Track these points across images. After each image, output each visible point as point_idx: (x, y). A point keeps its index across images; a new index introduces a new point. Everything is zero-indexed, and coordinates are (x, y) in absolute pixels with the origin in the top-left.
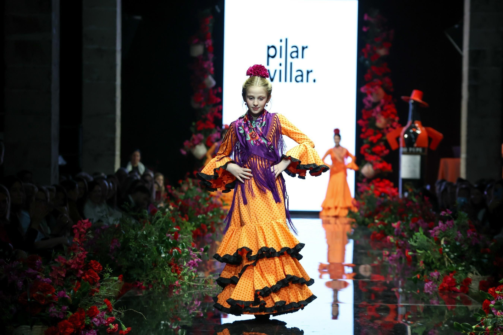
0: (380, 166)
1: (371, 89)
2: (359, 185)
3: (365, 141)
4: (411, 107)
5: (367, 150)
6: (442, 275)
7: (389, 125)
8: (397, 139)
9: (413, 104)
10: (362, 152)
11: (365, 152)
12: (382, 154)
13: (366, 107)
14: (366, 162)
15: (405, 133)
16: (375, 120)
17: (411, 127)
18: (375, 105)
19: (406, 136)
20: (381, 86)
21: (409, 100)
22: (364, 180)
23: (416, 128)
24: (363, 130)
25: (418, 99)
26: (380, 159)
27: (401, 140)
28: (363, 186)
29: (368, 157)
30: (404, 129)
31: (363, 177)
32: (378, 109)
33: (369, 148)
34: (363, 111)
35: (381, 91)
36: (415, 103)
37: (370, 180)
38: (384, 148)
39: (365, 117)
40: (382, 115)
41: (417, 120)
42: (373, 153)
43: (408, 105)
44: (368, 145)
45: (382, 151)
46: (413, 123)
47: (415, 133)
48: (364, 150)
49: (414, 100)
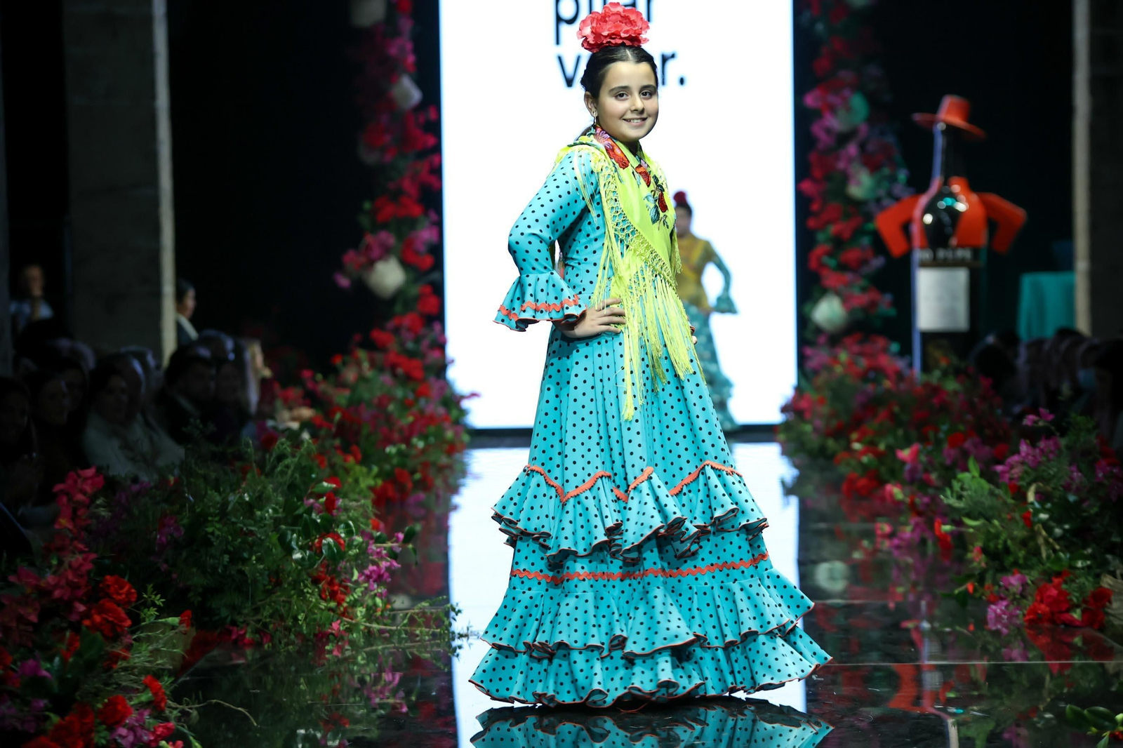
0: (861, 298)
1: (832, 99)
2: (809, 351)
3: (821, 237)
4: (940, 142)
5: (826, 259)
6: (1032, 582)
7: (882, 193)
8: (906, 228)
9: (944, 132)
10: (813, 264)
11: (823, 266)
12: (866, 270)
13: (820, 146)
14: (824, 292)
15: (925, 212)
16: (845, 179)
17: (940, 196)
18: (843, 139)
19: (928, 219)
20: (858, 87)
21: (933, 123)
22: (822, 340)
23: (953, 196)
24: (815, 207)
25: (957, 121)
26: (863, 283)
27: (915, 229)
28: (820, 355)
29: (830, 279)
30: (924, 200)
31: (819, 330)
32: (852, 149)
33: (830, 254)
34: (812, 157)
35: (859, 104)
36: (951, 130)
37: (836, 338)
38: (869, 254)
39: (817, 173)
40: (865, 164)
41: (958, 174)
42: (843, 267)
43: (929, 137)
44: (828, 246)
45: (865, 262)
46: (946, 183)
47: (951, 211)
48: (819, 259)
49: (947, 124)
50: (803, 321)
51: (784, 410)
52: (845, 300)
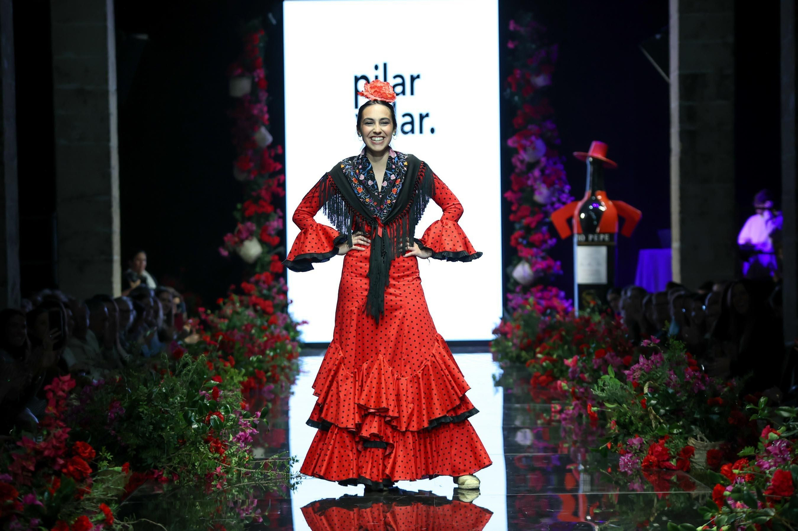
0: (541, 265)
1: (524, 142)
2: (510, 296)
3: (517, 226)
4: (590, 169)
5: (520, 240)
6: (646, 442)
7: (554, 199)
8: (569, 221)
9: (592, 163)
10: (513, 243)
11: (518, 244)
12: (546, 246)
13: (517, 171)
14: (520, 260)
15: (580, 212)
16: (533, 190)
17: (590, 202)
18: (531, 166)
19: (583, 216)
20: (540, 136)
21: (586, 157)
22: (518, 289)
23: (599, 202)
24: (514, 208)
25: (600, 156)
26: (543, 254)
27: (575, 222)
28: (516, 299)
29: (522, 252)
30: (580, 204)
31: (516, 283)
32: (536, 173)
33: (523, 237)
34: (512, 178)
35: (539, 144)
36: (596, 161)
37: (526, 288)
38: (547, 237)
39: (515, 188)
40: (544, 182)
41: (601, 190)
42: (531, 245)
43: (585, 166)
44: (521, 232)
45: (544, 242)
46: (593, 194)
47: (597, 211)
48: (516, 239)
49: (593, 158)
50: (507, 278)
51: (495, 332)
52: (532, 265)
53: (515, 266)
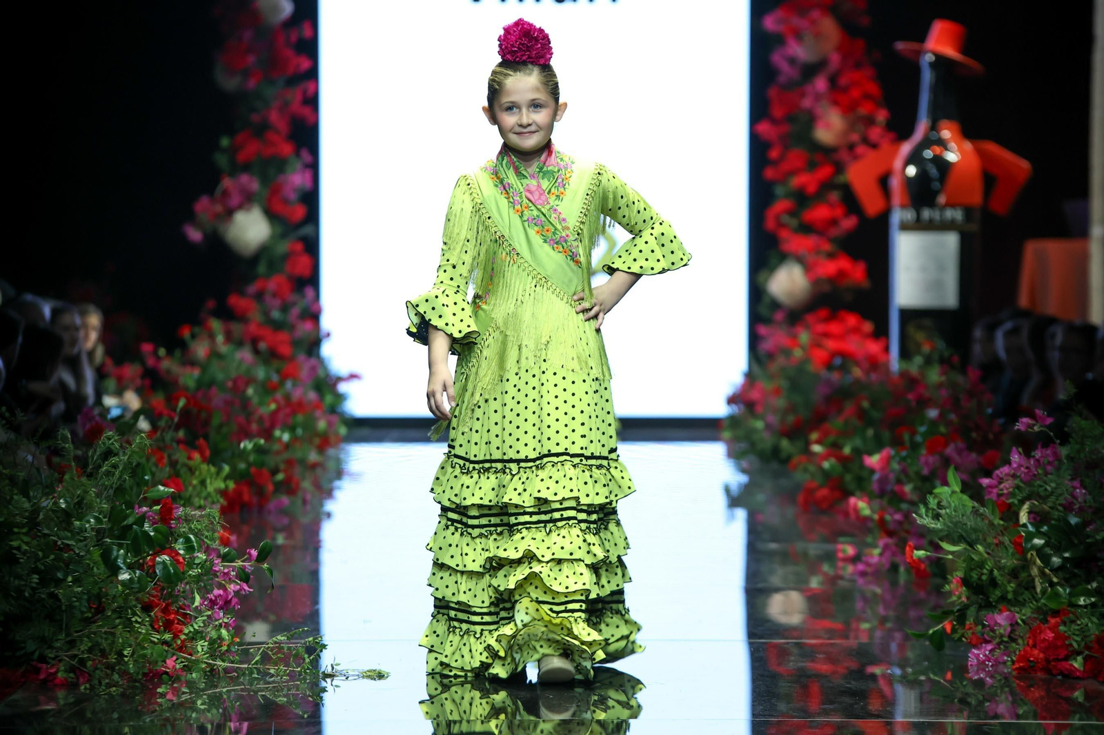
0: (829, 268)
1: (796, 21)
2: (762, 330)
3: (779, 190)
4: (927, 77)
5: (786, 219)
6: (1022, 620)
7: (855, 137)
8: (883, 181)
9: (933, 65)
10: (770, 224)
11: (781, 225)
12: (835, 232)
13: (782, 79)
14: (783, 258)
15: (907, 163)
16: (811, 119)
17: (926, 143)
18: (810, 71)
19: (911, 171)
20: (832, 10)
21: (919, 53)
22: (779, 316)
23: (943, 144)
24: (774, 154)
25: (950, 52)
26: (828, 247)
27: (895, 183)
28: (775, 337)
29: (792, 242)
30: (906, 148)
31: (775, 305)
32: (820, 84)
33: (792, 213)
34: (772, 92)
35: (829, 26)
36: (941, 63)
37: (796, 315)
38: (838, 212)
39: (777, 112)
40: (835, 103)
41: (949, 117)
42: (806, 228)
43: (916, 71)
44: (788, 203)
45: (833, 223)
46: (934, 127)
47: (940, 162)
48: (777, 218)
49: (936, 55)
50: (757, 293)
51: (731, 400)
52: (808, 268)
53: (772, 269)
